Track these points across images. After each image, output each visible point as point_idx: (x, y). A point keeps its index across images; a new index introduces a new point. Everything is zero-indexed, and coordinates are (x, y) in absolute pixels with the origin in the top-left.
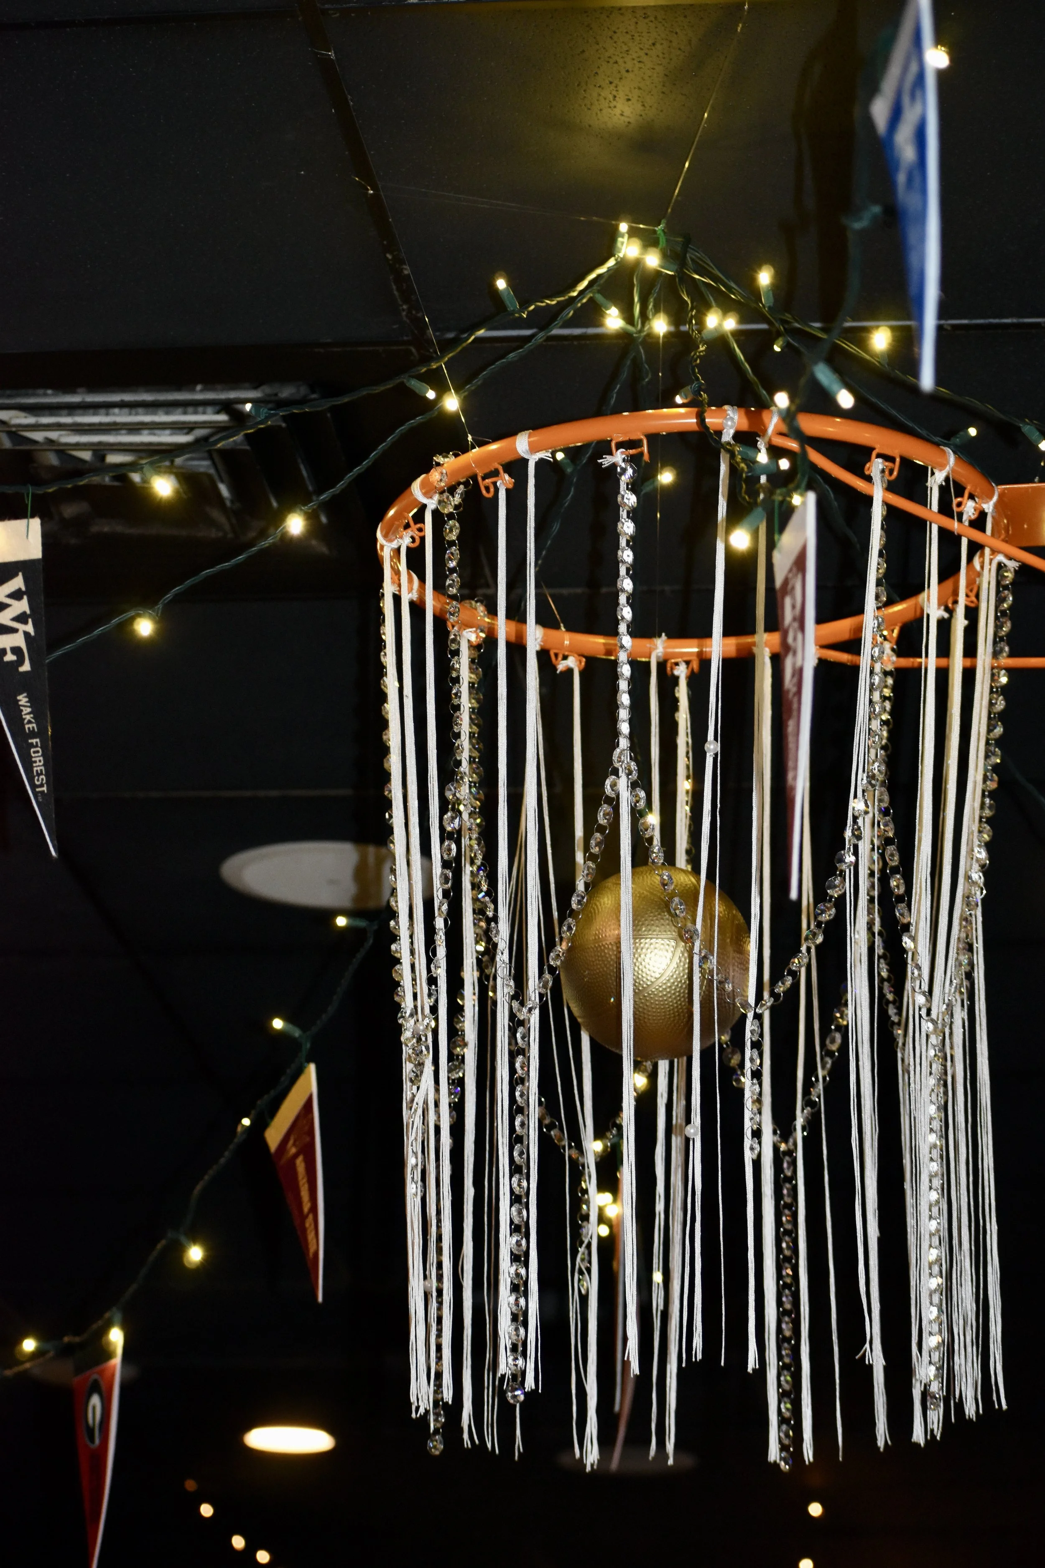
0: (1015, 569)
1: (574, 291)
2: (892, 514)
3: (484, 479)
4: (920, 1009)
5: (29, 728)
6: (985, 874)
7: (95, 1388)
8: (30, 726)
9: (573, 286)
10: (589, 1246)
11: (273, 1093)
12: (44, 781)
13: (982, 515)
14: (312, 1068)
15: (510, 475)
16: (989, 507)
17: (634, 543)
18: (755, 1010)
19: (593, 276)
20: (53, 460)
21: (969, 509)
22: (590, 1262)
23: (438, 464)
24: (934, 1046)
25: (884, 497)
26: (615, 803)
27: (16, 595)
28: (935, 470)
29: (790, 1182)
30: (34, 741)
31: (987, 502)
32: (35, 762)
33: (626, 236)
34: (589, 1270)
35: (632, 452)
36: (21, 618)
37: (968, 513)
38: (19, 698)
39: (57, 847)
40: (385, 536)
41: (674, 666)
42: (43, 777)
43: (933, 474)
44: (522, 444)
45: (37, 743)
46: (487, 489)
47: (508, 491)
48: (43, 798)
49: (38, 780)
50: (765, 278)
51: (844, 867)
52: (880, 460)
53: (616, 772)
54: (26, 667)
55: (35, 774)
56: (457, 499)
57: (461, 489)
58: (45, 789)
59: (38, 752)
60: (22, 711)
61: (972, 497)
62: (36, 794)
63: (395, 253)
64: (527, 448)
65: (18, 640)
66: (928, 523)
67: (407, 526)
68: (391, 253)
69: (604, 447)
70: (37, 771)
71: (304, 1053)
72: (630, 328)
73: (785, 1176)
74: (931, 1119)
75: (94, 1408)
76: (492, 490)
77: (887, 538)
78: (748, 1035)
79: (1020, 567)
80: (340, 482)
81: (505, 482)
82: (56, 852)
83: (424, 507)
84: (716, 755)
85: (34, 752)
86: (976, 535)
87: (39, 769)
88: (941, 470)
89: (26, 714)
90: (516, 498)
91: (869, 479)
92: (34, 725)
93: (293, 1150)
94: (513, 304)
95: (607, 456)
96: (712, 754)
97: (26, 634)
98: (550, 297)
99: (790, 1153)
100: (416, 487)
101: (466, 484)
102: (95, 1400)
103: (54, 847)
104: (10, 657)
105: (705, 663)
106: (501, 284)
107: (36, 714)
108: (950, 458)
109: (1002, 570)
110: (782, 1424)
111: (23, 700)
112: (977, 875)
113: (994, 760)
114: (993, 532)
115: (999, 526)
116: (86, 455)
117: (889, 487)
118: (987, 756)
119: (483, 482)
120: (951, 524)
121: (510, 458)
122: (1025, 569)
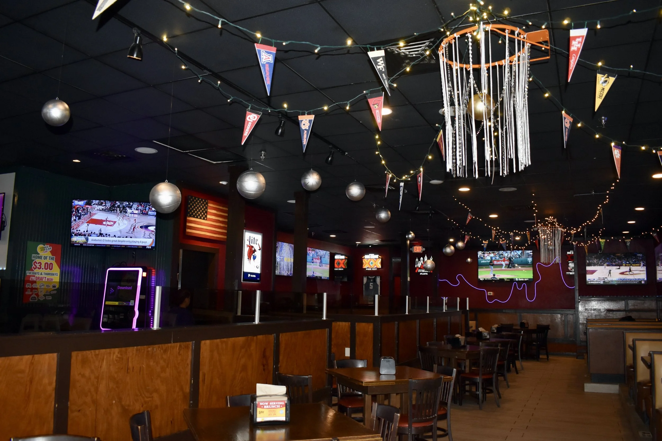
0: (530, 45)
2: (509, 38)
5: (385, 79)
7: (419, 176)
9: (463, 14)
11: (437, 135)
14: (442, 130)
16: (525, 36)
18: (492, 110)
19: (467, 12)
20: (403, 54)
21: (522, 36)
23: (444, 40)
26: (470, 83)
27: (381, 60)
33: (471, 7)
35: (470, 33)
36: (382, 64)
39: (390, 94)
40: (439, 52)
52: (507, 30)
53: (470, 79)
54: (383, 70)
56: (447, 45)
57: (448, 43)
61: (522, 35)
63: (442, 15)
64: (456, 35)
66: (515, 39)
67: (442, 50)
69: (466, 33)
71: (441, 128)
72: (474, 20)
73: (503, 136)
77: (509, 41)
78: (491, 113)
80: (434, 46)
81: (454, 41)
83: (443, 46)
86: (524, 40)
87: (387, 84)
88: (517, 31)
89: (384, 77)
90: (455, 43)
91: (506, 33)
93: (441, 140)
94: (454, 16)
97: (383, 66)
98: (460, 15)
99: (503, 133)
100: (442, 44)
102: (420, 178)
105: (489, 67)
106: (452, 14)
107: (386, 76)
108: (518, 29)
109: (528, 46)
110: (503, 170)
111: (383, 75)
112: (526, 90)
113: (528, 73)
114: (526, 39)
115: (527, 39)
116: (408, 53)
117: (509, 34)
118: (527, 73)
119: (451, 41)
120: (519, 38)
121: (454, 37)
122: (532, 45)
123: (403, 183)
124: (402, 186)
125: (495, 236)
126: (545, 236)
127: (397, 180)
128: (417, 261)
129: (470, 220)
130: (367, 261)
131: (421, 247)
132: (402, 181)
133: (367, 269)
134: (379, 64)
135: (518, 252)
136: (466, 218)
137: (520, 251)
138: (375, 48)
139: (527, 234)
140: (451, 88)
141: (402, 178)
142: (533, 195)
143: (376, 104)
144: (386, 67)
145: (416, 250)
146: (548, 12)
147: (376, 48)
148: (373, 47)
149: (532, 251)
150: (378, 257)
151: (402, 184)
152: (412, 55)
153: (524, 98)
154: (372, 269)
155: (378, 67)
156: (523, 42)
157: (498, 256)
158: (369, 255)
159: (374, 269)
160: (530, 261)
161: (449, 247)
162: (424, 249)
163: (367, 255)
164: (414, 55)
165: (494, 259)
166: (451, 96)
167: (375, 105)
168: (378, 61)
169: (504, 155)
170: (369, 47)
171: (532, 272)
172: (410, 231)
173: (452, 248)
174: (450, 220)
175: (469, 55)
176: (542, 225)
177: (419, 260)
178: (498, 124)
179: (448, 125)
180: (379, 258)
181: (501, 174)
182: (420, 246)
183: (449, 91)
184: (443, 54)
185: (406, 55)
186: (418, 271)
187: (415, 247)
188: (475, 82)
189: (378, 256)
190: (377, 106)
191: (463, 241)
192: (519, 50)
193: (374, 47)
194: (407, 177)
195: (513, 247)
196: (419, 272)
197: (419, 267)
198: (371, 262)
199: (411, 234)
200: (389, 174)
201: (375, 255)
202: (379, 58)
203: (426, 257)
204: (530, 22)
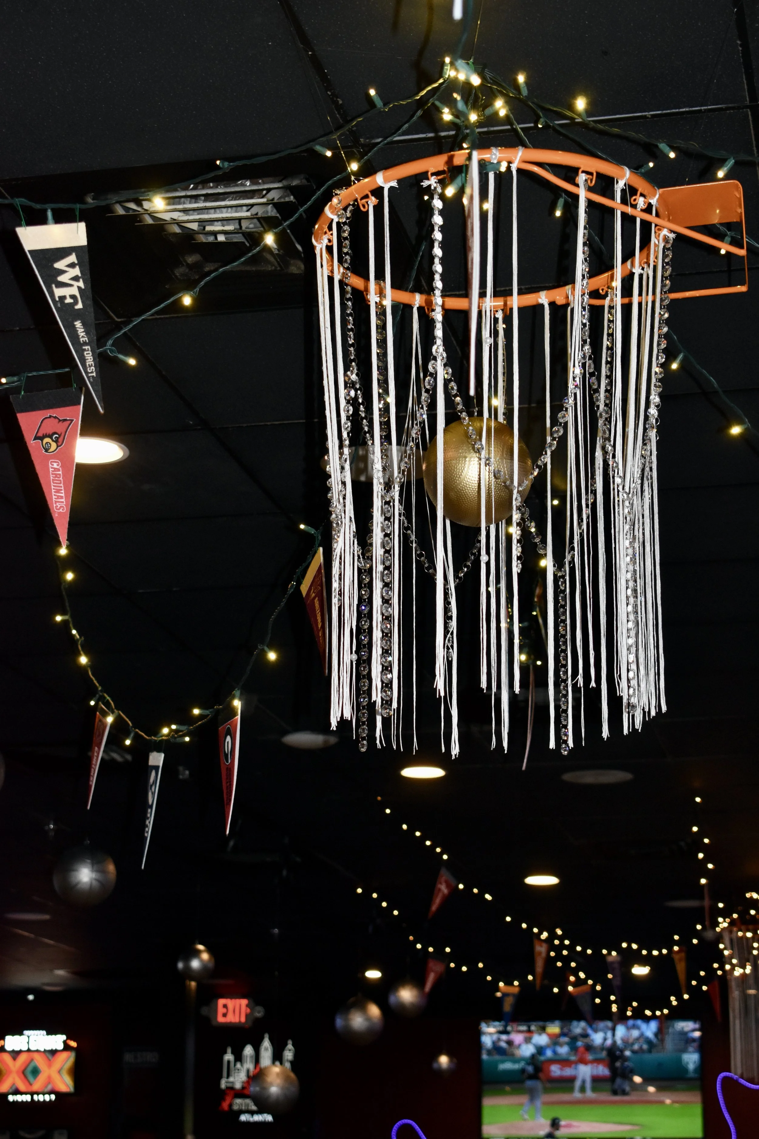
0: (673, 238)
1: (417, 96)
2: (591, 204)
3: (361, 199)
4: (618, 486)
5: (83, 340)
6: (659, 411)
7: (229, 733)
8: (84, 339)
9: (419, 93)
10: (452, 633)
11: (303, 565)
12: (94, 370)
13: (650, 206)
14: (319, 552)
15: (375, 197)
16: (654, 201)
17: (443, 229)
18: (518, 488)
19: (431, 88)
21: (641, 202)
22: (453, 642)
23: (336, 194)
24: (628, 507)
25: (585, 195)
26: (434, 376)
27: (72, 265)
28: (618, 180)
29: (563, 593)
30: (86, 347)
31: (653, 199)
32: (88, 359)
33: (449, 65)
34: (452, 647)
35: (439, 178)
36: (76, 279)
37: (640, 204)
38: (75, 323)
39: (103, 407)
40: (317, 241)
41: (495, 312)
42: (94, 368)
43: (617, 182)
44: (379, 179)
45: (88, 349)
46: (364, 206)
47: (374, 207)
48: (93, 380)
49: (90, 369)
50: (521, 79)
51: (568, 406)
52: (584, 174)
53: (435, 359)
54: (80, 306)
55: (88, 366)
56: (349, 214)
57: (350, 208)
58: (94, 374)
59: (89, 354)
60: (78, 331)
61: (642, 195)
62: (88, 377)
63: (332, 91)
64: (383, 180)
65: (75, 291)
66: (615, 210)
67: (326, 233)
68: (330, 91)
69: (424, 176)
70: (89, 365)
71: (317, 543)
72: (457, 121)
73: (561, 590)
74: (627, 548)
75: (228, 742)
76: (366, 206)
77: (588, 218)
78: (514, 503)
79: (676, 237)
80: (296, 214)
81: (373, 201)
82: (102, 410)
83: (332, 220)
84: (491, 345)
85: (87, 354)
86: (646, 217)
87: (90, 363)
88: (622, 180)
89: (81, 333)
90: (379, 209)
91: (577, 186)
92: (87, 339)
93: (314, 595)
94: (379, 103)
95: (425, 181)
96: (488, 345)
97: (79, 288)
98: (402, 100)
99: (563, 577)
100: (327, 210)
101: (353, 205)
102: (228, 739)
103: (101, 407)
104: (69, 300)
106: (372, 92)
107: (87, 332)
108: (627, 172)
109: (666, 240)
110: (560, 726)
111: (78, 324)
112: (653, 411)
113: (663, 346)
114: (657, 215)
115: (661, 211)
116: (194, 226)
117: (590, 189)
118: (659, 345)
119: (361, 203)
120: (629, 210)
121: (374, 187)
122: (680, 237)
123: (163, 755)
124: (156, 768)
125: (550, 962)
126: (744, 967)
127: (137, 739)
128: (229, 1062)
129: (446, 900)
130: (14, 1059)
131: (244, 1002)
132: (158, 747)
133: (11, 1098)
134: (61, 278)
135: (643, 1026)
136: (431, 890)
137: (653, 1026)
138: (49, 214)
139: (676, 957)
140: (356, 390)
141: (156, 732)
142: (698, 800)
143: (50, 436)
144: (89, 293)
145: (225, 1015)
146: (747, 107)
147: (53, 210)
148: (38, 206)
149: (697, 1026)
150: (61, 1047)
151: (157, 759)
152: (215, 234)
153: (644, 444)
154: (36, 1097)
155: (59, 292)
156: (646, 226)
157: (568, 1044)
158: (21, 1034)
159: (41, 1098)
160: (691, 1067)
161: (362, 1007)
162: (259, 1013)
163: (13, 1034)
164: (221, 238)
165: (549, 1053)
166: (355, 419)
167: (47, 440)
168: (60, 265)
169: (565, 666)
170: (21, 206)
171: (697, 1110)
172: (194, 943)
173: (374, 1010)
174: (367, 893)
175: (433, 263)
176: (732, 923)
177: (239, 1057)
178: (544, 541)
179: (341, 540)
180: (67, 1047)
181: (552, 745)
182: (243, 997)
183: (348, 402)
184: (329, 249)
185: (188, 236)
186: (231, 1105)
187: (221, 1002)
188: (453, 375)
189: (65, 1042)
190: (54, 445)
191: (418, 982)
192: (628, 255)
193: (46, 206)
194: (176, 731)
195: (622, 1010)
196: (235, 1108)
197: (238, 1086)
198: (30, 1068)
199: (197, 953)
200: (105, 714)
201: (48, 1034)
202: (62, 253)
203: (266, 1043)
204: (673, 148)
